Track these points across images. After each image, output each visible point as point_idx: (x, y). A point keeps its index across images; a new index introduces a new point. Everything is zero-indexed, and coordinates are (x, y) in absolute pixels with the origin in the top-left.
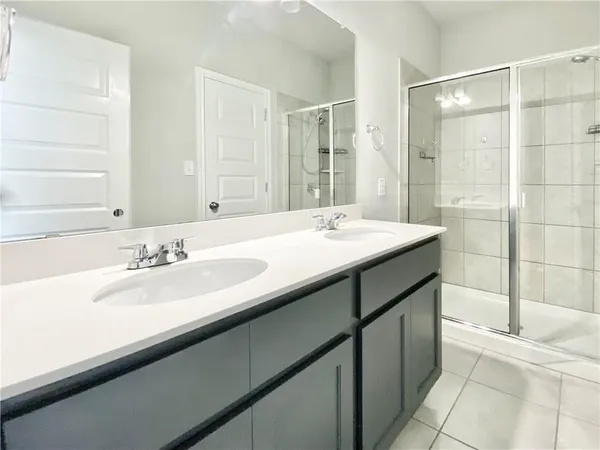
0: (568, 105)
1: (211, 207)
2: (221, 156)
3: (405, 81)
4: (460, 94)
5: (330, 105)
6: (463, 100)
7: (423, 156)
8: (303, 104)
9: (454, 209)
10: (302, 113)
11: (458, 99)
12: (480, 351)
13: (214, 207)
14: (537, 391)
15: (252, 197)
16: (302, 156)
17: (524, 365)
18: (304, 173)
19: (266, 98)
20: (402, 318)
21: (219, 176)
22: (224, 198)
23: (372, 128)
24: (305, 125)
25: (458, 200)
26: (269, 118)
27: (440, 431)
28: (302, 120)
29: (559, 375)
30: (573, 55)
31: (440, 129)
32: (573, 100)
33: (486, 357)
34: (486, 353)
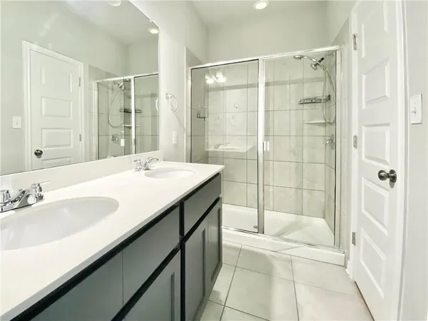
0: (288, 86)
1: (36, 154)
2: (44, 113)
3: (189, 64)
4: (220, 75)
5: (131, 77)
6: (221, 79)
7: (199, 116)
8: (109, 75)
9: (217, 152)
10: (108, 82)
11: (217, 78)
12: (240, 246)
13: (39, 154)
14: (279, 269)
15: (69, 145)
16: (108, 115)
17: (268, 253)
18: (110, 127)
19: (81, 69)
20: (204, 232)
21: (42, 129)
22: (46, 147)
23: (170, 96)
24: (110, 91)
25: (219, 146)
26: (82, 85)
27: (225, 306)
28: (108, 88)
29: (289, 257)
30: (294, 55)
31: (208, 97)
32: (291, 82)
33: (244, 250)
34: (244, 247)
